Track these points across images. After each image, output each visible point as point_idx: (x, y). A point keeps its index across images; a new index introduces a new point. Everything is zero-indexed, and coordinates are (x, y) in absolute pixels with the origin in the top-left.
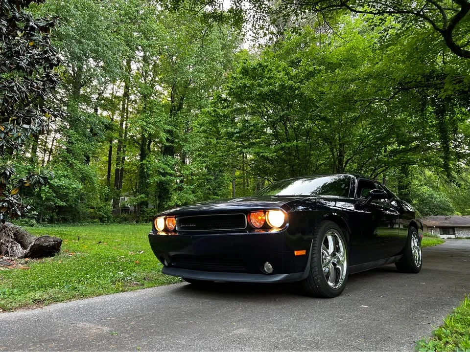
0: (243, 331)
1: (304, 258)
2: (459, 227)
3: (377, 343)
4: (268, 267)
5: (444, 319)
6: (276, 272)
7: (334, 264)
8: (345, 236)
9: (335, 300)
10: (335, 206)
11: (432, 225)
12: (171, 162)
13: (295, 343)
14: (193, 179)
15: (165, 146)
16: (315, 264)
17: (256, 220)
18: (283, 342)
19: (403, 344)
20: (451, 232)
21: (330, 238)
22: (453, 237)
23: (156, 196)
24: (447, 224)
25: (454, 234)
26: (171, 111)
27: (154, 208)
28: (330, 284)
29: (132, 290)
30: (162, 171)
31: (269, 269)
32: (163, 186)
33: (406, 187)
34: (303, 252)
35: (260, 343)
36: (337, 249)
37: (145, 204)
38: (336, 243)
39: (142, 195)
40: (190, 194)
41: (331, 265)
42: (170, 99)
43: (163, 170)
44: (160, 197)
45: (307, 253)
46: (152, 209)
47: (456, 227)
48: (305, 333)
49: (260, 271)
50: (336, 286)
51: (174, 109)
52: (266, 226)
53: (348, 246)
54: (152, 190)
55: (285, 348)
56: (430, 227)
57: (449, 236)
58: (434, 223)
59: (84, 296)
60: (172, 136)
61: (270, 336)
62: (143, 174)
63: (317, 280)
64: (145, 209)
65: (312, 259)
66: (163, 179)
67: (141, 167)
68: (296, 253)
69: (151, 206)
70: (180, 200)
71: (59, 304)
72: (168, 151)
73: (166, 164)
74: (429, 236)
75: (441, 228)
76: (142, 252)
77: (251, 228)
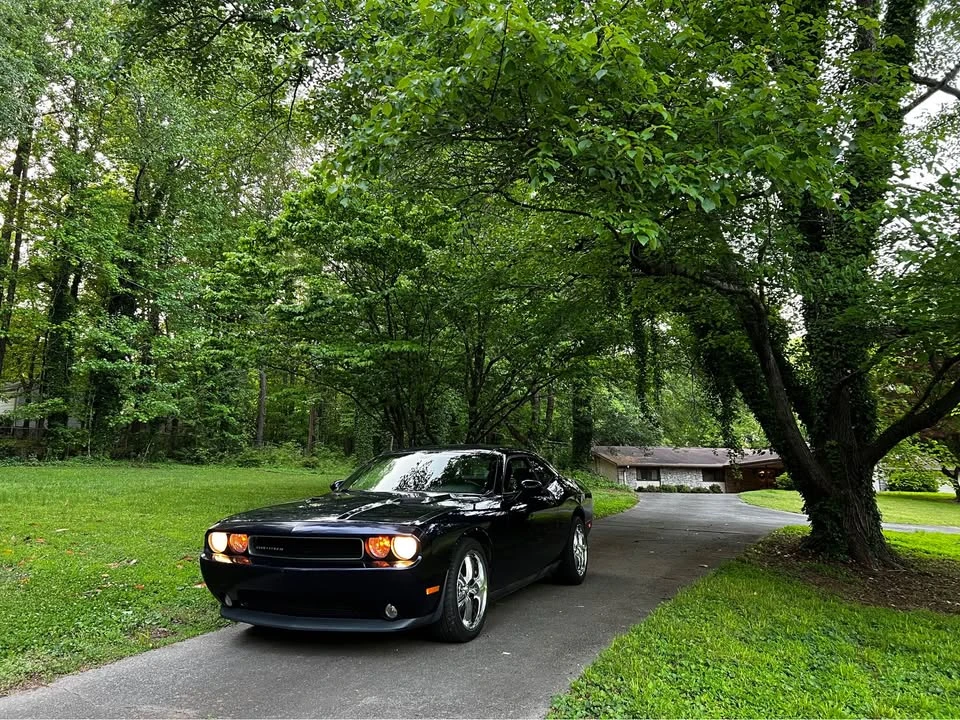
0: (372, 700)
1: (437, 595)
2: (667, 467)
3: (516, 701)
4: (391, 610)
5: (584, 668)
6: (401, 616)
7: (471, 595)
8: (487, 553)
9: (472, 646)
10: (474, 510)
11: (625, 464)
12: (128, 330)
13: (434, 711)
14: (175, 368)
15: (114, 293)
16: (450, 602)
17: (375, 549)
18: (422, 710)
19: (539, 700)
20: (654, 476)
21: (467, 560)
22: (656, 484)
23: (86, 401)
24: (649, 462)
25: (659, 479)
26: (132, 218)
27: (83, 426)
28: (466, 623)
29: (165, 644)
30: (106, 348)
31: (391, 612)
32: (105, 380)
33: (585, 403)
34: (436, 589)
35: (398, 712)
36: (475, 575)
37: (63, 417)
38: (475, 568)
39: (56, 400)
40: (168, 401)
41: (468, 598)
42: (131, 189)
43: (111, 346)
44: (96, 405)
45: (441, 589)
46: (78, 430)
47: (662, 467)
48: (443, 696)
49: (380, 616)
50: (471, 625)
51: (142, 214)
52: (391, 558)
53: (490, 567)
54: (79, 388)
55: (427, 716)
56: (621, 467)
57: (651, 483)
58: (628, 460)
59: (95, 661)
60: (132, 274)
61: (406, 704)
62: (57, 352)
63: (450, 622)
64: (61, 430)
65: (446, 596)
66: (109, 365)
67: (56, 338)
68: (428, 592)
69: (73, 422)
70: (145, 413)
71: (67, 678)
72: (120, 304)
73: (116, 334)
74: (617, 488)
75: (638, 468)
76: (134, 561)
77: (369, 559)
